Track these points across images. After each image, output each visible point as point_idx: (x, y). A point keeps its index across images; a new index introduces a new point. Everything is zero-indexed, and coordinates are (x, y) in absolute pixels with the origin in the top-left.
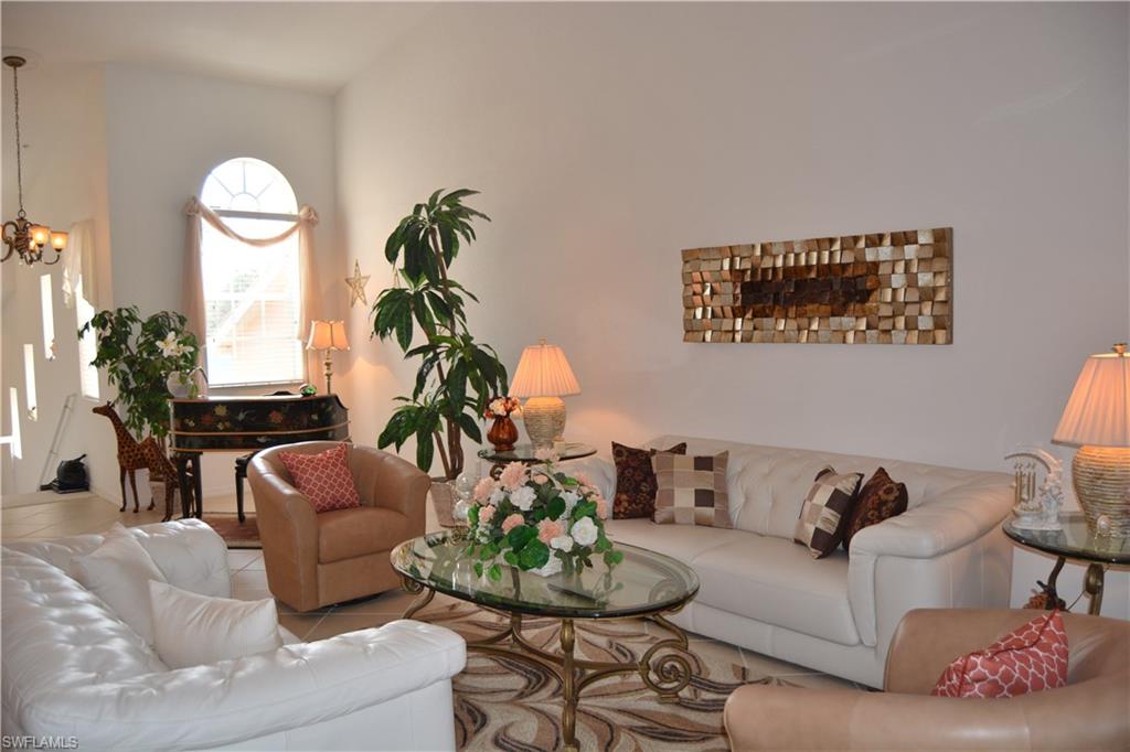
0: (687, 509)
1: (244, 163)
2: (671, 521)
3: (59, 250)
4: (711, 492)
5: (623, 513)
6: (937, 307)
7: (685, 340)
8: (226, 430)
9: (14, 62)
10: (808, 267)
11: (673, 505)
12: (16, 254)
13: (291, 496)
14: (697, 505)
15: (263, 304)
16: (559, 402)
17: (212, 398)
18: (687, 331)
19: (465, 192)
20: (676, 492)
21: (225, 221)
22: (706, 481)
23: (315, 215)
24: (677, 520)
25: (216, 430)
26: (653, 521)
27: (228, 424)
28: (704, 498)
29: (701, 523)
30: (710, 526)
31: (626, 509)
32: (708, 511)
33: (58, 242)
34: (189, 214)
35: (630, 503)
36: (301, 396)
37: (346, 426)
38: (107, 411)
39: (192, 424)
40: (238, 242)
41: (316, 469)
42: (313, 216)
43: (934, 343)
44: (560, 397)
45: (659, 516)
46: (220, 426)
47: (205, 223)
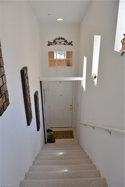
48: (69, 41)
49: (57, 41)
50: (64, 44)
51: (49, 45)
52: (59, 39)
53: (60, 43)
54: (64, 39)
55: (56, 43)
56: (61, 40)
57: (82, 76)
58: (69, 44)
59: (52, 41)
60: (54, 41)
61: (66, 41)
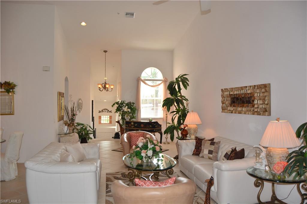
0: (206, 154)
1: (151, 68)
2: (203, 157)
3: (112, 89)
4: (212, 151)
5: (195, 154)
6: (266, 105)
7: (222, 112)
8: (133, 128)
9: (105, 52)
10: (242, 94)
11: (203, 153)
12: (104, 89)
13: (126, 142)
14: (208, 154)
15: (155, 100)
16: (196, 126)
17: (142, 121)
18: (223, 110)
19: (185, 75)
20: (204, 150)
21: (147, 82)
22: (212, 148)
23: (167, 79)
24: (204, 157)
25: (131, 127)
26: (199, 156)
27: (133, 126)
28: (210, 152)
29: (210, 158)
30: (211, 159)
31: (195, 153)
32: (211, 156)
33: (112, 87)
34: (138, 80)
35: (196, 152)
36: (149, 121)
37: (161, 129)
38: (118, 122)
39: (127, 126)
40: (148, 86)
41: (135, 137)
42: (166, 80)
43: (265, 115)
44: (196, 125)
45: (201, 155)
46: (132, 127)
47: (141, 82)
48: (110, 111)
49: (103, 110)
50: (107, 112)
51: (99, 112)
52: (105, 109)
53: (105, 111)
54: (107, 109)
55: (103, 112)
56: (105, 110)
57: (115, 126)
58: (110, 112)
59: (101, 110)
60: (102, 110)
61: (108, 111)
